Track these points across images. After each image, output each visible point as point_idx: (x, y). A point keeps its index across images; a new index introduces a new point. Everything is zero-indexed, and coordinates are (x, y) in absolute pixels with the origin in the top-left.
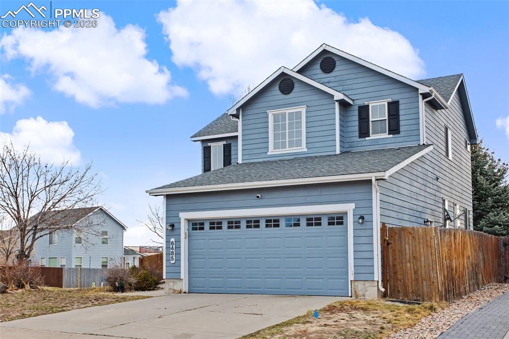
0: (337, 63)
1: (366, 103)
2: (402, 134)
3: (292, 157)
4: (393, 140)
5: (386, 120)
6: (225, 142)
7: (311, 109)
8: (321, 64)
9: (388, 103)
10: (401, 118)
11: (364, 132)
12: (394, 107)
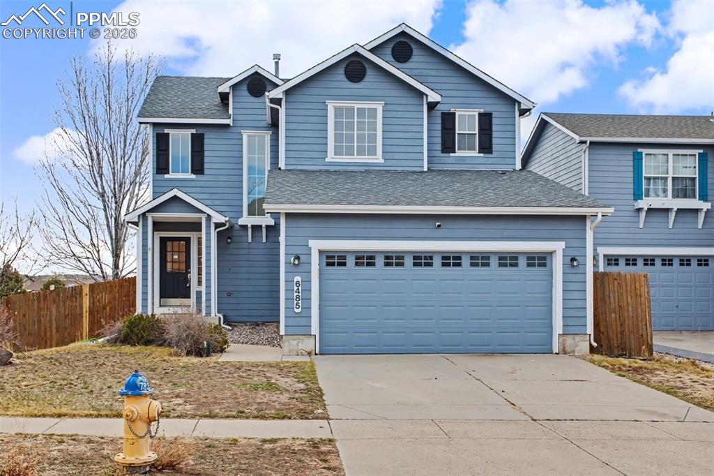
0: (415, 52)
1: (452, 110)
2: (495, 154)
3: (362, 169)
4: (484, 161)
5: (475, 134)
6: (194, 131)
7: (389, 107)
8: (393, 49)
9: (479, 113)
10: (494, 135)
11: (448, 147)
12: (486, 121)
